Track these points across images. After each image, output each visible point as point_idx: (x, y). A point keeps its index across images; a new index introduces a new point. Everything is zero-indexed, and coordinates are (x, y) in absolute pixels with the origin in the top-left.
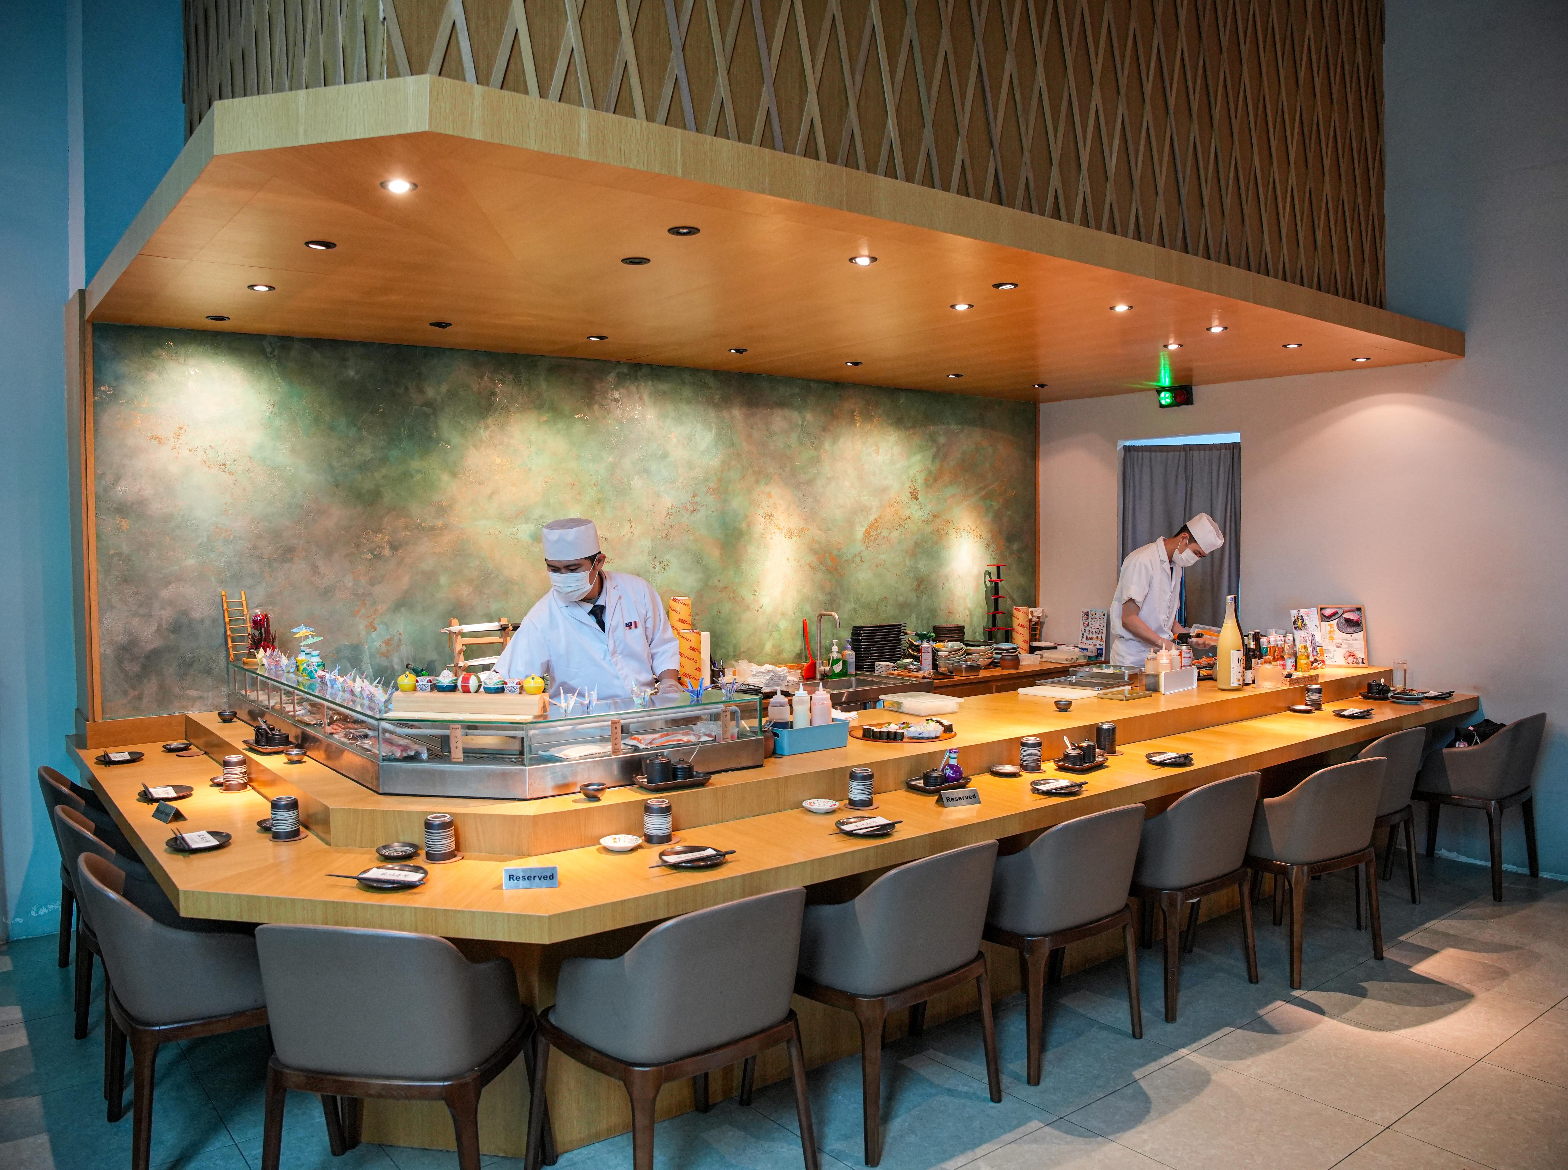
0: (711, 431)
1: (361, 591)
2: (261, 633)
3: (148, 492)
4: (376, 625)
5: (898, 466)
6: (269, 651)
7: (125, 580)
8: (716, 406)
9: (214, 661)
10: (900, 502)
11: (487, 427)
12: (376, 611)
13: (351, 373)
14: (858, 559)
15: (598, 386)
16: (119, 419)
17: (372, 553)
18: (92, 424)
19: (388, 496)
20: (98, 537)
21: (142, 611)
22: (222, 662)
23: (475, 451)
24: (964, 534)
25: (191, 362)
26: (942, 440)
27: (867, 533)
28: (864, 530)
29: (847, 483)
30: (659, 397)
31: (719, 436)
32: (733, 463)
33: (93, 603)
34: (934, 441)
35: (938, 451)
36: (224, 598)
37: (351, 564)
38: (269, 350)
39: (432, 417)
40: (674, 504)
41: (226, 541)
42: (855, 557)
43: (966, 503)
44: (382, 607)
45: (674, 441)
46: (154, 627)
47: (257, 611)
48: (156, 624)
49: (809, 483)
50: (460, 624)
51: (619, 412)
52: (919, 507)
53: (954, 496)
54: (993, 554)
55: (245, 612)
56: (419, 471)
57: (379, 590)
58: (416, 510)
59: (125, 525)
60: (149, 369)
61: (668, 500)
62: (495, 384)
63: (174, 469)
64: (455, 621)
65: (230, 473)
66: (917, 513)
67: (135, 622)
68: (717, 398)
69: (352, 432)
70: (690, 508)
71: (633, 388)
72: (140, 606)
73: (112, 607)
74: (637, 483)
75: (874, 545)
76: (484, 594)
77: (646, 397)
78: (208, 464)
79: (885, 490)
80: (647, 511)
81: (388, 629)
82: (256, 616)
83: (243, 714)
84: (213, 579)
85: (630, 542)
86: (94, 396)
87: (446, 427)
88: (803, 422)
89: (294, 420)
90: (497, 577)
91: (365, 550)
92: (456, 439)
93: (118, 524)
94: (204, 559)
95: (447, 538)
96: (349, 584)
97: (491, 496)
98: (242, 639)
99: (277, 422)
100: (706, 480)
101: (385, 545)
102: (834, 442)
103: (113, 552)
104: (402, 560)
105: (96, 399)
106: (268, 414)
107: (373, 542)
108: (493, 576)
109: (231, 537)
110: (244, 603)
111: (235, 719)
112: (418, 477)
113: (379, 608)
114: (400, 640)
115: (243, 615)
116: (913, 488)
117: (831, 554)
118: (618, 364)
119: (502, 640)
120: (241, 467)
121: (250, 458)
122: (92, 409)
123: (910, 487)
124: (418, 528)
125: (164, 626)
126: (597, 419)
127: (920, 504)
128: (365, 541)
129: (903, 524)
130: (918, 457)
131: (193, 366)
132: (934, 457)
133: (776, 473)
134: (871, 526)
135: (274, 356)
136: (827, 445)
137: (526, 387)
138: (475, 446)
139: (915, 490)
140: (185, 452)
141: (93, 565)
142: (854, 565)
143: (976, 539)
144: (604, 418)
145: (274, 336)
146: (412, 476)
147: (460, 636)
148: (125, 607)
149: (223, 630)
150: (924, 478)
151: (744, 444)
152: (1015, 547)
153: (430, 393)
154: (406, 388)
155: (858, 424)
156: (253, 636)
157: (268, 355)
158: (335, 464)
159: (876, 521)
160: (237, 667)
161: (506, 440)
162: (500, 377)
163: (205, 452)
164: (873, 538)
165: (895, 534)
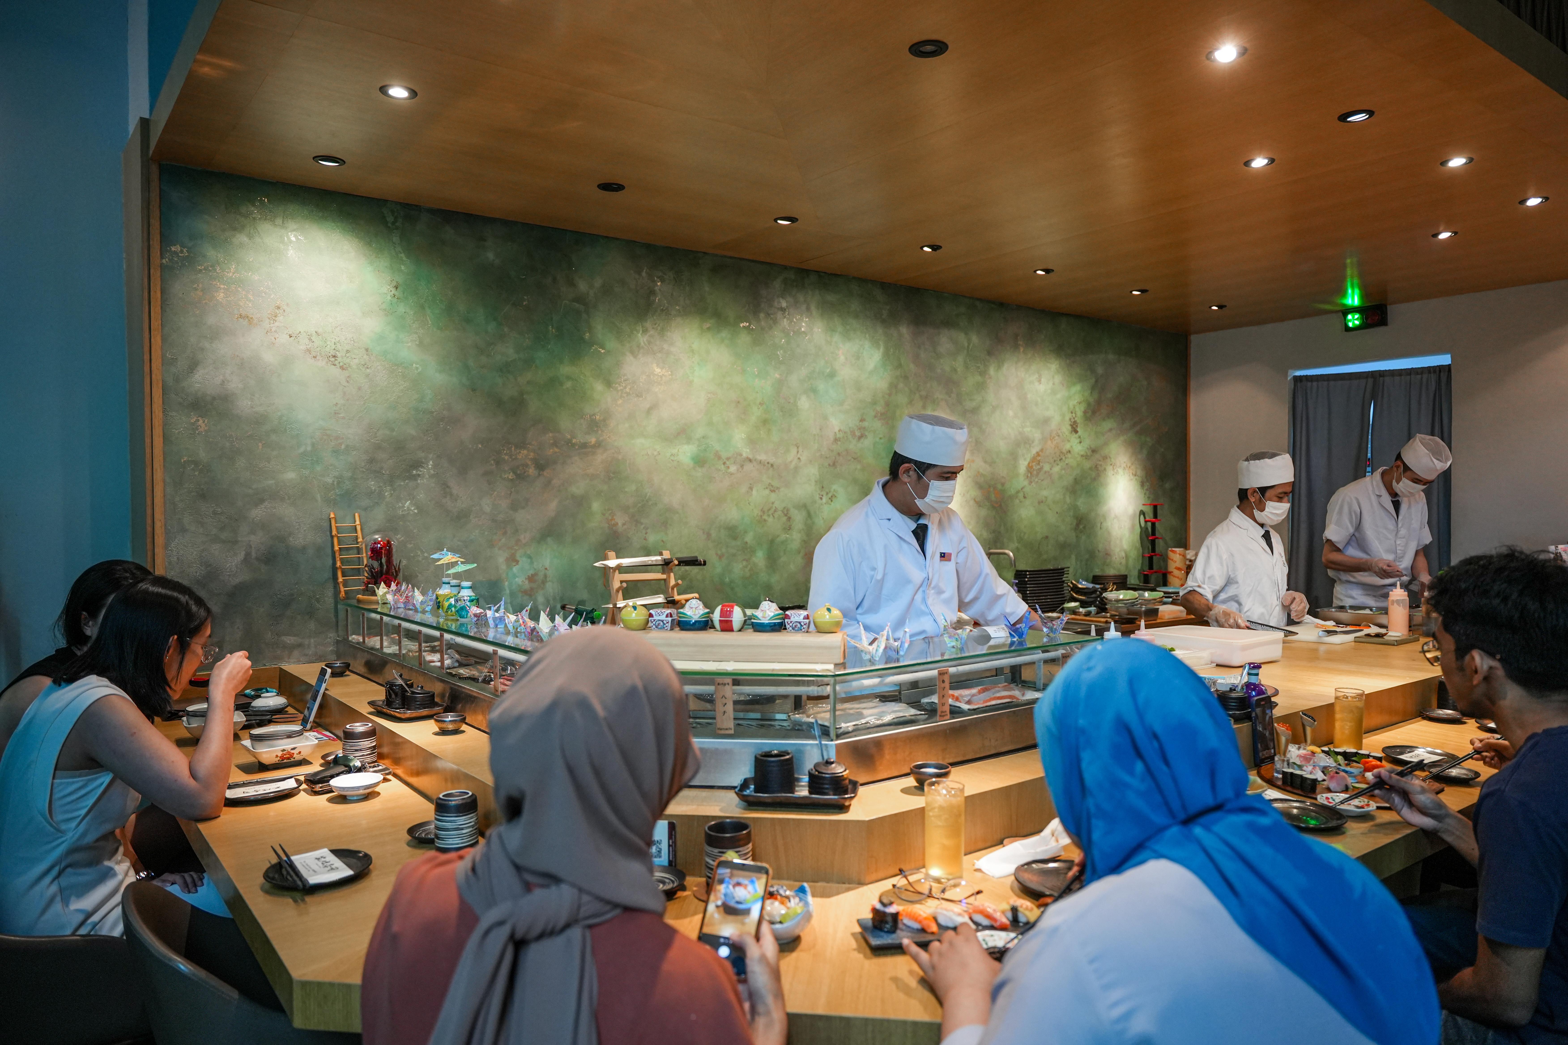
0: (879, 349)
1: (501, 517)
2: (381, 565)
3: (235, 384)
4: (518, 558)
5: (1059, 396)
6: (393, 586)
7: (203, 496)
8: (883, 321)
9: (318, 601)
10: (1061, 434)
11: (645, 331)
12: (518, 540)
13: (491, 256)
14: (1021, 495)
15: (764, 292)
16: (196, 289)
17: (515, 473)
18: (159, 295)
19: (534, 406)
20: (166, 438)
21: (224, 535)
22: (329, 600)
23: (632, 358)
24: (1121, 471)
25: (292, 225)
26: (1100, 370)
27: (1029, 468)
28: (1026, 463)
29: (1011, 413)
30: (828, 309)
31: (886, 355)
32: (901, 385)
33: (158, 525)
34: (1093, 371)
35: (1096, 381)
36: (333, 522)
37: (489, 484)
38: (390, 219)
39: (584, 316)
40: (842, 429)
41: (336, 452)
42: (1018, 492)
43: (1122, 438)
44: (525, 537)
45: (842, 358)
46: (241, 556)
47: (377, 537)
48: (243, 553)
49: (975, 411)
50: (618, 557)
51: (785, 322)
52: (1078, 441)
53: (1111, 430)
54: (1148, 492)
55: (360, 540)
56: (568, 378)
57: (521, 516)
58: (565, 422)
59: (203, 425)
60: (235, 229)
61: (837, 423)
62: (654, 281)
63: (269, 357)
64: (612, 554)
65: (342, 368)
66: (1077, 447)
67: (216, 549)
68: (885, 313)
69: (492, 327)
70: (858, 434)
71: (801, 297)
72: (222, 529)
73: (184, 530)
74: (804, 403)
75: (1036, 480)
76: (642, 524)
77: (813, 307)
78: (314, 354)
79: (1046, 421)
80: (815, 435)
81: (532, 563)
82: (375, 543)
83: (358, 665)
84: (318, 497)
85: (796, 469)
86: (162, 257)
87: (599, 327)
88: (969, 344)
89: (422, 307)
90: (656, 504)
91: (506, 469)
92: (611, 344)
93: (193, 424)
94: (307, 472)
95: (600, 457)
96: (487, 509)
97: (649, 411)
98: (358, 572)
99: (402, 309)
100: (874, 403)
101: (529, 463)
102: (999, 367)
103: (185, 459)
104: (549, 482)
105: (164, 261)
106: (389, 298)
107: (516, 459)
108: (650, 503)
109: (343, 447)
110: (359, 528)
111: (347, 673)
112: (569, 384)
113: (522, 537)
114: (545, 576)
115: (357, 543)
116: (1073, 420)
117: (995, 488)
118: (785, 268)
119: (664, 576)
120: (356, 361)
121: (367, 350)
122: (159, 274)
123: (1070, 419)
124: (568, 444)
125: (254, 555)
126: (763, 329)
127: (1080, 437)
128: (506, 457)
129: (1064, 458)
130: (1078, 387)
131: (294, 230)
132: (1093, 388)
133: (942, 399)
134: (1034, 459)
135: (397, 228)
136: (992, 371)
137: (687, 288)
138: (632, 353)
139: (1075, 422)
140: (283, 338)
141: (159, 475)
142: (1017, 501)
143: (1132, 477)
144: (771, 328)
145: (397, 203)
146: (561, 384)
147: (617, 571)
148: (201, 530)
149: (330, 562)
150: (1083, 409)
151: (912, 366)
152: (1168, 486)
153: (582, 286)
154: (554, 280)
155: (1022, 349)
156: (371, 568)
157: (390, 225)
158: (471, 363)
159: (1038, 454)
160: (350, 606)
161: (666, 346)
162: (660, 274)
163: (310, 339)
164: (1035, 472)
165: (1056, 469)
